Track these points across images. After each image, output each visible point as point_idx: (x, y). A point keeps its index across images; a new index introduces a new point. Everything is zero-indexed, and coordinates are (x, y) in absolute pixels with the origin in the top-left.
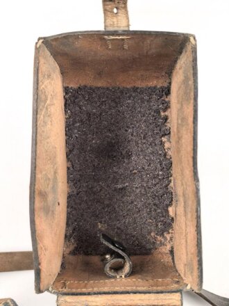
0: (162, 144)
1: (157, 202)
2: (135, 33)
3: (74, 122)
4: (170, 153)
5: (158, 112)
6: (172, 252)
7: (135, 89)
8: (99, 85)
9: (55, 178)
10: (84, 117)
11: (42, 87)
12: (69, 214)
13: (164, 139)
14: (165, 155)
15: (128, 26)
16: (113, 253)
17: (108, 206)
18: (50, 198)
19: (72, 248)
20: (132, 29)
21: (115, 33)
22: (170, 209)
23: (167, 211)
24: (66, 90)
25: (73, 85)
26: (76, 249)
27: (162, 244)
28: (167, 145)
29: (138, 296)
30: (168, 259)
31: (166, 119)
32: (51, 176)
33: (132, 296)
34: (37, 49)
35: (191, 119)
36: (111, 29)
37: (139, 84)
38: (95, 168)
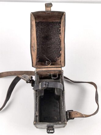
0: (59, 36)
1: (57, 50)
2: (52, 11)
3: (38, 31)
4: (61, 38)
5: (58, 28)
6: (60, 61)
7: (53, 22)
8: (44, 21)
9: (35, 44)
10: (40, 29)
11: (32, 23)
12: (37, 53)
13: (59, 35)
14: (60, 39)
15: (51, 10)
16: (48, 61)
17: (46, 51)
18: (34, 48)
19: (38, 61)
20: (52, 10)
21: (48, 12)
22: (61, 52)
23: (60, 52)
24: (36, 22)
25: (37, 21)
26: (39, 61)
27: (58, 60)
28: (60, 36)
29: (53, 68)
30: (60, 63)
31: (60, 30)
32: (34, 43)
33: (51, 68)
34: (31, 15)
35: (64, 31)
36: (47, 11)
37: (54, 21)
38: (43, 42)
